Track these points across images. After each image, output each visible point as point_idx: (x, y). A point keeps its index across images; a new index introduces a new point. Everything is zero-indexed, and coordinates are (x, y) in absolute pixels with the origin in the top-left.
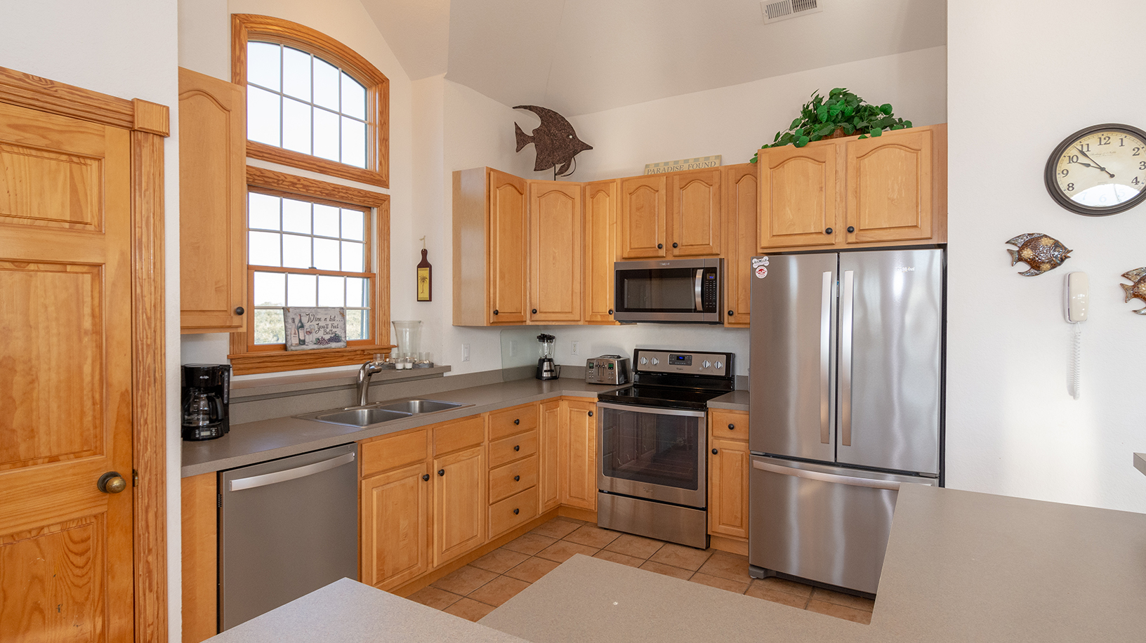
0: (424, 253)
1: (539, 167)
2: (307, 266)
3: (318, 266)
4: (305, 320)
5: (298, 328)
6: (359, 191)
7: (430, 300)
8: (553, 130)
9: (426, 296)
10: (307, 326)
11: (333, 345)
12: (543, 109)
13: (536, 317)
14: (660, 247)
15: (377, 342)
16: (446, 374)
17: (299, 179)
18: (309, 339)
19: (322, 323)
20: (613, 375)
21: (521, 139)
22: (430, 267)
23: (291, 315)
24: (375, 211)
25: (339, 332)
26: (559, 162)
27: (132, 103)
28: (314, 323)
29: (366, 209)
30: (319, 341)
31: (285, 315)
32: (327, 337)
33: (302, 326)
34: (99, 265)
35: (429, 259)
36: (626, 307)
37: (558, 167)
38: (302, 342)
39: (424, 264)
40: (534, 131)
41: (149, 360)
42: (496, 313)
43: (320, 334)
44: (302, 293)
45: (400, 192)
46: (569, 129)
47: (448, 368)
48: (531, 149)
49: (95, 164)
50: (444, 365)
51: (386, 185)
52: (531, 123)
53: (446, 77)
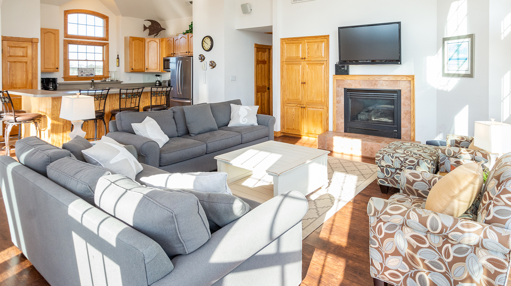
0: (118, 55)
1: (150, 34)
2: (85, 59)
3: (88, 59)
4: (83, 70)
5: (81, 72)
6: (99, 42)
7: (119, 66)
8: (155, 25)
9: (118, 65)
10: (84, 72)
11: (91, 76)
12: (152, 20)
13: (147, 70)
14: (172, 54)
15: (105, 76)
16: (122, 83)
17: (81, 41)
18: (84, 74)
19: (88, 71)
20: (166, 84)
21: (145, 28)
22: (119, 59)
23: (79, 69)
24: (105, 46)
25: (93, 73)
26: (155, 33)
27: (32, 39)
28: (86, 71)
29: (103, 46)
30: (87, 75)
31: (78, 70)
32: (89, 74)
33: (82, 72)
34: (27, 62)
35: (119, 57)
36: (165, 68)
37: (155, 34)
38: (82, 75)
39: (118, 58)
40: (149, 26)
41: (35, 75)
42: (132, 69)
43: (87, 74)
44: (83, 65)
45: (112, 42)
46: (159, 25)
47: (122, 82)
48: (148, 31)
49: (26, 48)
50: (121, 81)
51: (108, 40)
52: (148, 24)
53: (122, 16)
